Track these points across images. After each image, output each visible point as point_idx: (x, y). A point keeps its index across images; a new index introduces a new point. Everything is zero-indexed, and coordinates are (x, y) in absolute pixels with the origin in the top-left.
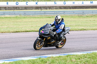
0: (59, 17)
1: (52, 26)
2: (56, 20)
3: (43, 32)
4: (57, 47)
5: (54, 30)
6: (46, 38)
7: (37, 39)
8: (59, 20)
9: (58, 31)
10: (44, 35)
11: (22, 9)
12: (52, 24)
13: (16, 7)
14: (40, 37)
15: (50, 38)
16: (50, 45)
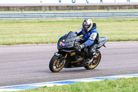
0: (89, 22)
1: (78, 35)
2: (84, 26)
3: (64, 45)
4: (87, 68)
5: (81, 42)
6: (69, 54)
7: (55, 55)
8: (89, 26)
9: (88, 43)
10: (65, 49)
11: (80, 9)
12: (78, 32)
13: (73, 7)
14: (58, 53)
15: (74, 53)
16: (76, 65)
